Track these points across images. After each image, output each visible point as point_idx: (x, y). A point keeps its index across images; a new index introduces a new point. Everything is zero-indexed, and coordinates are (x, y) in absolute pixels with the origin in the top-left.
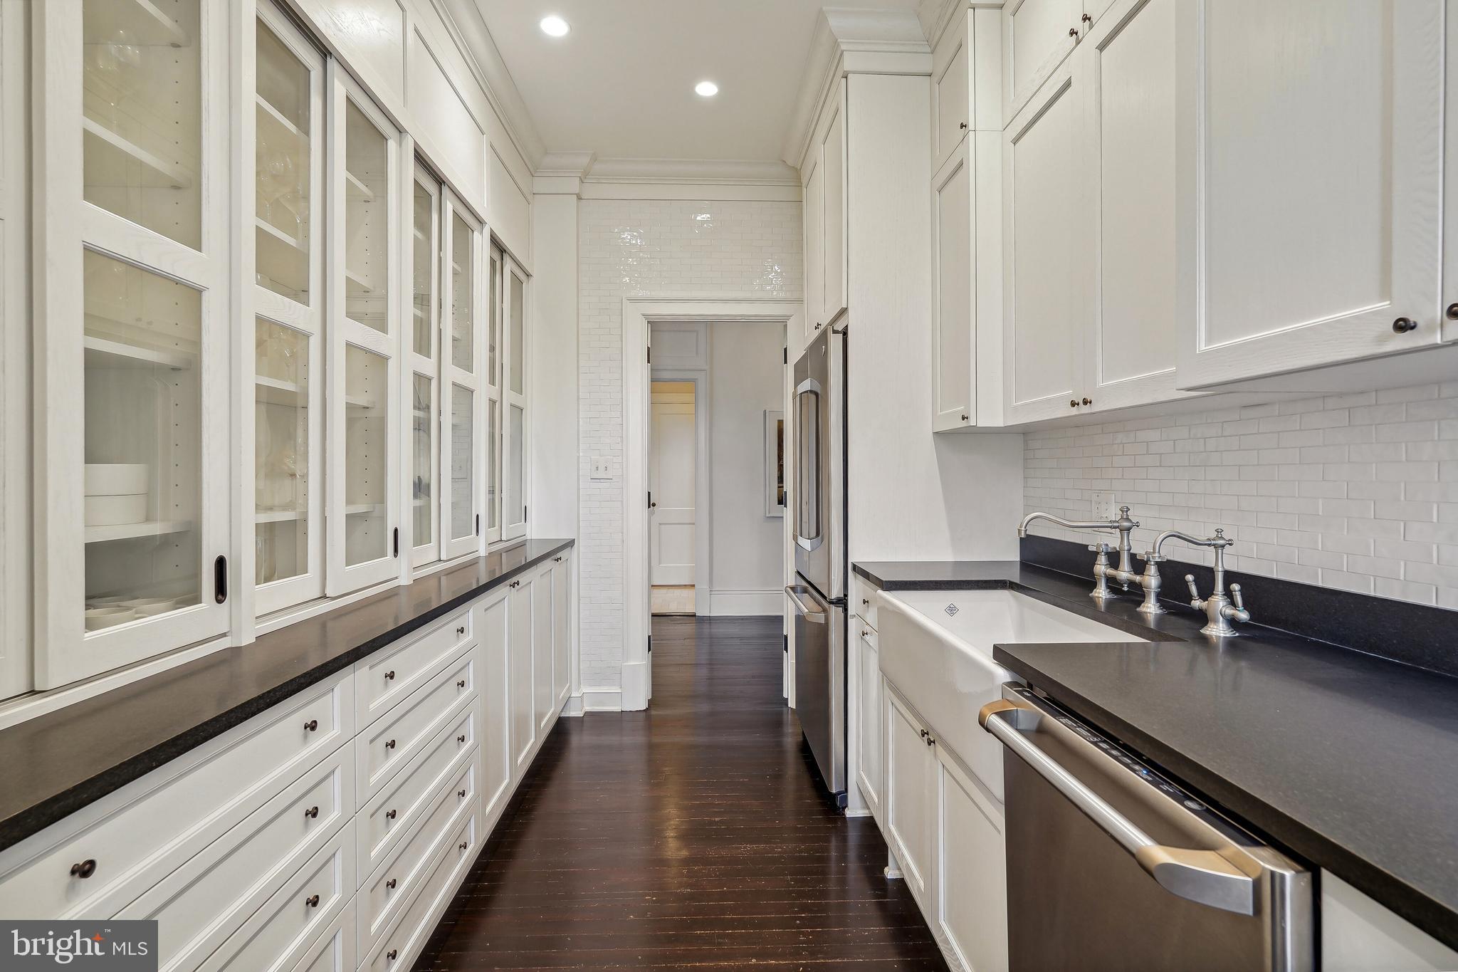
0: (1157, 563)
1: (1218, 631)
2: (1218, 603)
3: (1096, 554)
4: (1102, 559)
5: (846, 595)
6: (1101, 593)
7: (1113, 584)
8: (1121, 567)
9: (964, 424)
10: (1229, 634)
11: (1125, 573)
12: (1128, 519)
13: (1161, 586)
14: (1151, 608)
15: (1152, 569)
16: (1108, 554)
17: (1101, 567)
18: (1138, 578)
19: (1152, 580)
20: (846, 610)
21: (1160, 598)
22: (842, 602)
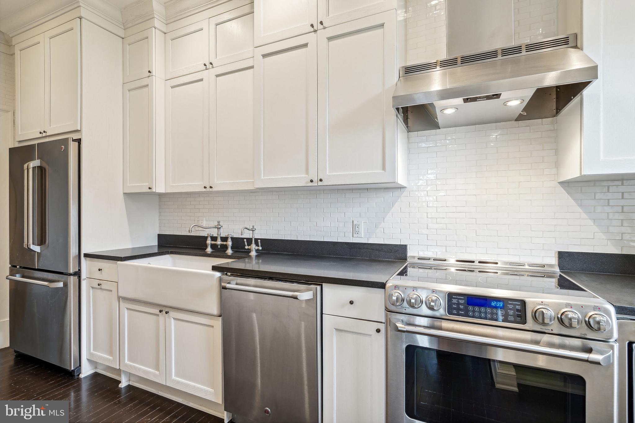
0: (231, 238)
1: (253, 254)
2: (253, 246)
3: (207, 237)
4: (209, 239)
5: (80, 270)
6: (209, 250)
7: (213, 246)
8: (218, 240)
9: (149, 191)
10: (256, 254)
11: (219, 242)
12: (220, 225)
13: (232, 244)
14: (229, 252)
15: (230, 240)
16: (211, 237)
17: (209, 242)
18: (225, 243)
19: (230, 243)
20: (79, 277)
21: (232, 248)
22: (78, 274)
